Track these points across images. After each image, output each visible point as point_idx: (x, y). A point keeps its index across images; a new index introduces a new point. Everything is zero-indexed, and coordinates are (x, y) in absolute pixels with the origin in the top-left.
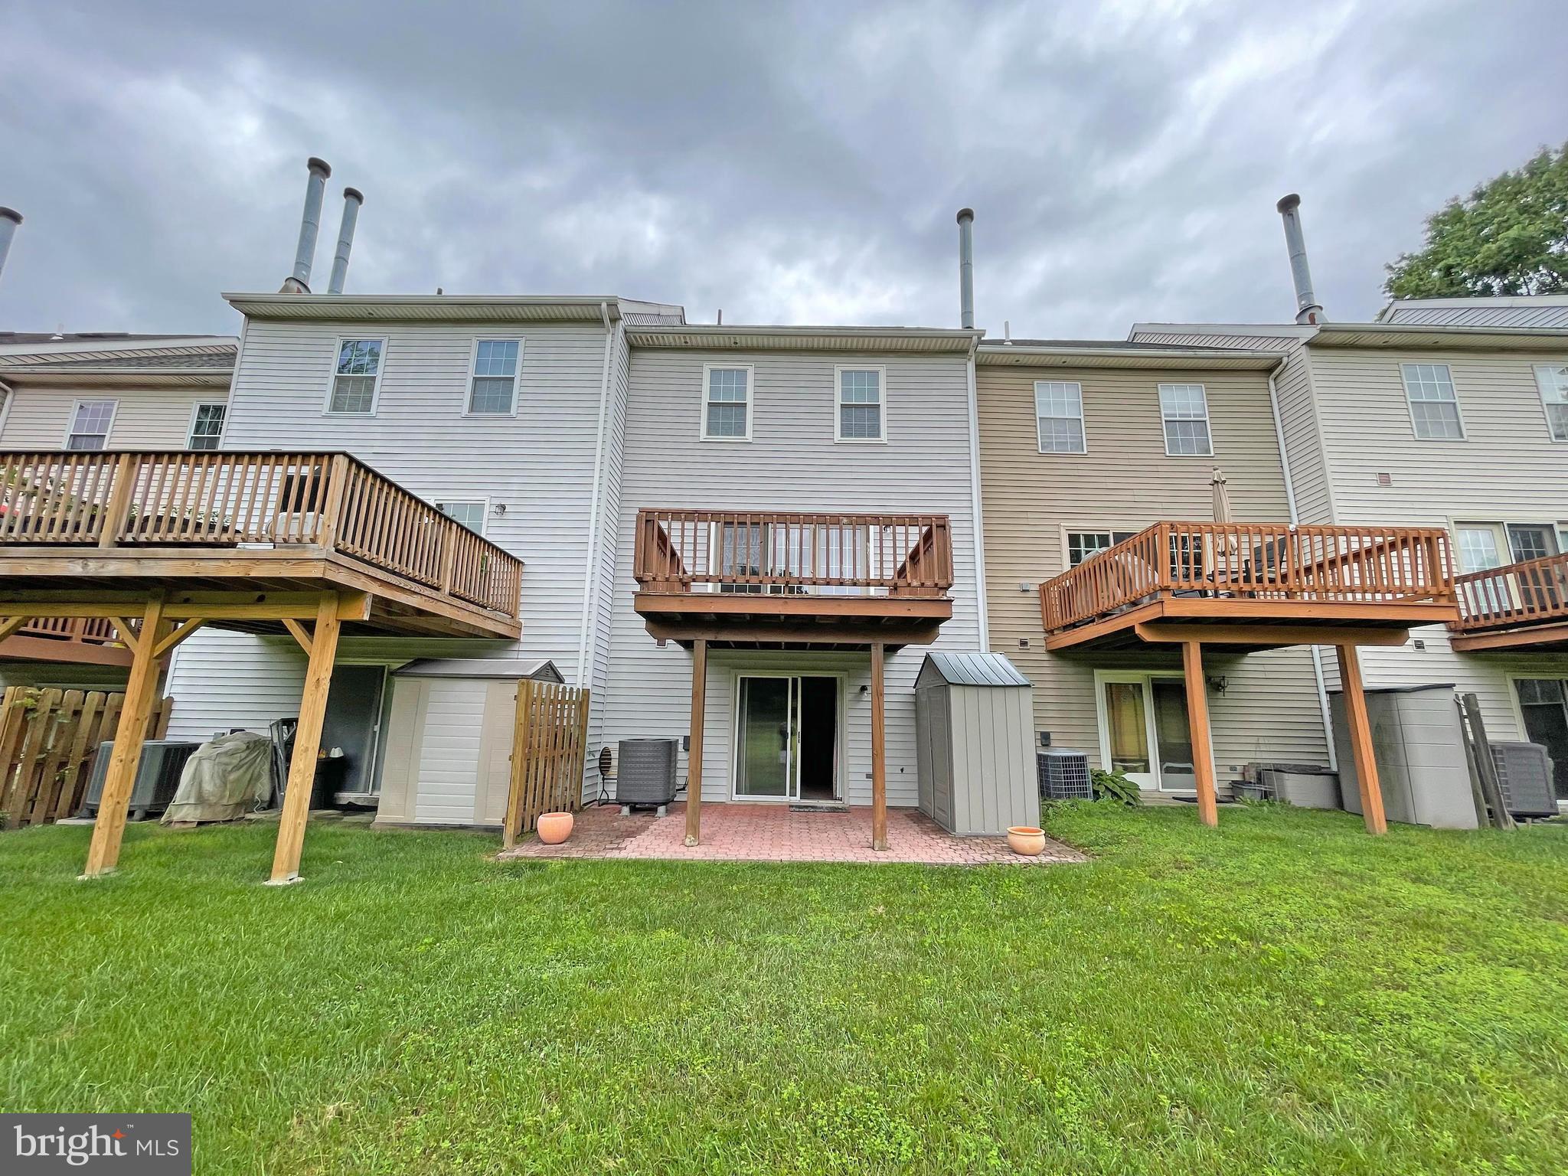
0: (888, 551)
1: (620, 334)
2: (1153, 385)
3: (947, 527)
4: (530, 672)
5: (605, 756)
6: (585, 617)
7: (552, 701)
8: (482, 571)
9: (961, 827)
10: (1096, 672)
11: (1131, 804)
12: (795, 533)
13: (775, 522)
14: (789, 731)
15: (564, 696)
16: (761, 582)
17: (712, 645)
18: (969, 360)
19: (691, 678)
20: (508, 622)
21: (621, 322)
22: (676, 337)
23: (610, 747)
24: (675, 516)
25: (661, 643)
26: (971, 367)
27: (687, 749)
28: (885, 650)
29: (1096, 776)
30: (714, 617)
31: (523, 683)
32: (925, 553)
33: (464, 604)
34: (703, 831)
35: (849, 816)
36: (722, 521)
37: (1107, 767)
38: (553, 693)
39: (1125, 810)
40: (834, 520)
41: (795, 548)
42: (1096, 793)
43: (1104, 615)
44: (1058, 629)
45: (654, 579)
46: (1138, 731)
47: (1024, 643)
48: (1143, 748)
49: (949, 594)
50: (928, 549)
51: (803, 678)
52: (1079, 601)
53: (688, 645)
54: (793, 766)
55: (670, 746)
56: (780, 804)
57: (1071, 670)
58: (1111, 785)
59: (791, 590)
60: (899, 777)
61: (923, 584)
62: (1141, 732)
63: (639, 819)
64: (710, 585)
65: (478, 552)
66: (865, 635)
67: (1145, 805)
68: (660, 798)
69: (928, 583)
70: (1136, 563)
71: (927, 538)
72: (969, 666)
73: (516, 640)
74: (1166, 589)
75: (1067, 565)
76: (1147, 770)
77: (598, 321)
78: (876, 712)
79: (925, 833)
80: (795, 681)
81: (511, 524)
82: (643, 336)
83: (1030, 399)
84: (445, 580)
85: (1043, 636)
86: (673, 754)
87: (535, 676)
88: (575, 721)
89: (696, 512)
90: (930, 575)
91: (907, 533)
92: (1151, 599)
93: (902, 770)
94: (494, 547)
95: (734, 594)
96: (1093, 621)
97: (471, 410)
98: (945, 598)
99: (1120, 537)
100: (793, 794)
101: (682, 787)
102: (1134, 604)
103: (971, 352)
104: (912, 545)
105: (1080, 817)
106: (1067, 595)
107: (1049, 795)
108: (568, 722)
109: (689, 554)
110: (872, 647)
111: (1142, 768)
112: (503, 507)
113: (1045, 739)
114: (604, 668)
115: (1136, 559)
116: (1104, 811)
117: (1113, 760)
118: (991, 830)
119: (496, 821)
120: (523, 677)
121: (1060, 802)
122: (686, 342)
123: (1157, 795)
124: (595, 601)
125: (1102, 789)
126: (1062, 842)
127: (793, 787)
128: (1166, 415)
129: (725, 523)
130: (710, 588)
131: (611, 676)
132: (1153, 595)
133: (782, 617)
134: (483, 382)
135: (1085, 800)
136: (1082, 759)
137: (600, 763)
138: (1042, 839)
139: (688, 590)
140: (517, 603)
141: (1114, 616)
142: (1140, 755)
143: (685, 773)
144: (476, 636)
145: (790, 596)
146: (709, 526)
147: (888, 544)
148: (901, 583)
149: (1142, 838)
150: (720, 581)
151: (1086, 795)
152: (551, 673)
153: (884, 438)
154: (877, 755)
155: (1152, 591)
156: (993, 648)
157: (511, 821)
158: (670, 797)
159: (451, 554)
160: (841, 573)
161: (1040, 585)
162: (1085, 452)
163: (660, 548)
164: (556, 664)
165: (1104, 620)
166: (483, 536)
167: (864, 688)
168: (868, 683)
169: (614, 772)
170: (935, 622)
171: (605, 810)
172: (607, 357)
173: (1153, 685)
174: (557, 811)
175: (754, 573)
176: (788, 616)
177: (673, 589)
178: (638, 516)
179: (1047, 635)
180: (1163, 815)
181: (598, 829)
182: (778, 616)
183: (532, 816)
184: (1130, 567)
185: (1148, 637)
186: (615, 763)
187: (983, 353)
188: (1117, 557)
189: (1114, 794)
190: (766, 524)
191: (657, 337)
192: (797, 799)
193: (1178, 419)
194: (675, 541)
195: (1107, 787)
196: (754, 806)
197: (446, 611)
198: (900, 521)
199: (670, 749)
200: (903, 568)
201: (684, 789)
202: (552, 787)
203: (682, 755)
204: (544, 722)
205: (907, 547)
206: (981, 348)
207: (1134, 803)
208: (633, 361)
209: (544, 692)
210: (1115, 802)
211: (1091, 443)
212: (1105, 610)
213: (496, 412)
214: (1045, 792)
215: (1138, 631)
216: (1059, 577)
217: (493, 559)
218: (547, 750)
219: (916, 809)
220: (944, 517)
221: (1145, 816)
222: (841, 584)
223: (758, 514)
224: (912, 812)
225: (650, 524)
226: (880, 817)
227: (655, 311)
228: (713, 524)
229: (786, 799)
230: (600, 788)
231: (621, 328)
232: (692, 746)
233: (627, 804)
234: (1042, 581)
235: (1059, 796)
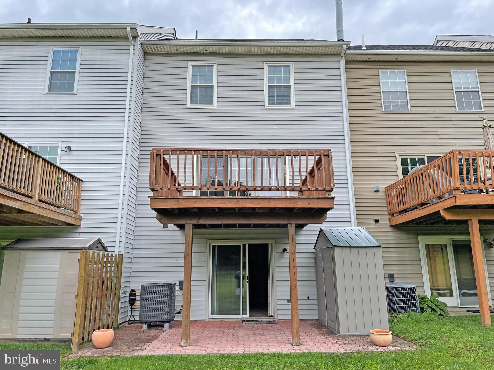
0: (296, 169)
1: (139, 45)
2: (448, 71)
3: (330, 156)
4: (87, 245)
5: (132, 294)
6: (120, 211)
7: (100, 262)
8: (57, 186)
9: (343, 331)
10: (420, 238)
11: (442, 315)
12: (243, 160)
13: (231, 154)
14: (242, 276)
15: (107, 259)
16: (224, 189)
17: (196, 226)
18: (341, 59)
19: (183, 246)
20: (74, 215)
21: (139, 39)
22: (172, 47)
23: (135, 288)
24: (174, 152)
25: (165, 226)
26: (342, 62)
27: (181, 289)
28: (296, 227)
29: (422, 299)
30: (197, 210)
31: (83, 252)
32: (317, 171)
33: (46, 206)
34: (192, 337)
35: (278, 326)
36: (201, 154)
37: (428, 293)
38: (101, 257)
39: (439, 318)
40: (266, 153)
41: (243, 168)
42: (422, 309)
43: (423, 204)
44: (396, 213)
45: (161, 189)
46: (445, 272)
47: (377, 221)
48: (448, 282)
49: (332, 194)
50: (319, 169)
51: (249, 245)
52: (408, 196)
53: (182, 227)
54: (244, 298)
55: (171, 287)
56: (237, 320)
57: (404, 237)
58: (430, 304)
59: (241, 195)
60: (306, 302)
61: (317, 189)
62: (447, 273)
63: (154, 332)
64: (194, 192)
65: (55, 174)
66: (284, 219)
67: (451, 315)
68: (166, 318)
69: (320, 188)
70: (440, 174)
71: (319, 162)
72: (345, 236)
73: (78, 227)
74: (458, 189)
75: (401, 176)
76: (451, 295)
77: (126, 38)
78: (292, 263)
79: (323, 335)
80: (244, 246)
81: (74, 157)
82: (152, 47)
83: (377, 81)
84: (35, 192)
85: (388, 217)
86: (173, 291)
87: (90, 248)
88: (114, 274)
89: (185, 150)
90: (322, 184)
91: (307, 160)
92: (449, 195)
93: (308, 298)
94: (65, 172)
95: (208, 197)
96: (416, 208)
97: (50, 90)
98: (330, 197)
99: (431, 159)
100: (244, 314)
101: (178, 311)
102: (440, 198)
103: (343, 54)
104: (310, 166)
105: (413, 323)
106: (401, 193)
107: (394, 311)
108: (110, 274)
109: (181, 173)
110: (289, 226)
111: (448, 294)
112: (70, 148)
113: (391, 277)
114: (131, 242)
115: (439, 172)
116: (427, 320)
117: (432, 290)
118: (361, 332)
119: (67, 336)
120: (83, 248)
121: (401, 315)
122: (177, 50)
123: (457, 309)
124: (126, 202)
125: (425, 307)
126: (402, 338)
127: (244, 310)
128: (456, 88)
129: (203, 155)
130: (194, 193)
131: (136, 246)
132: (450, 193)
133: (237, 210)
134: (57, 74)
135: (414, 313)
136: (413, 289)
137: (129, 298)
138: (390, 337)
139: (181, 194)
140: (79, 204)
141: (428, 205)
142: (447, 286)
143: (181, 303)
144: (54, 225)
145: (241, 197)
146: (193, 158)
147: (296, 165)
148: (304, 188)
149: (448, 334)
150: (200, 189)
151: (416, 311)
152: (100, 246)
153: (293, 104)
154: (293, 289)
155: (449, 190)
156: (359, 225)
157: (76, 335)
158: (171, 318)
159: (39, 176)
160: (270, 183)
161: (385, 188)
162: (410, 110)
163: (165, 171)
164: (103, 240)
165: (422, 207)
166: (58, 164)
167: (284, 250)
168: (287, 247)
169: (137, 304)
170: (325, 211)
171: (132, 327)
172: (131, 59)
173: (453, 245)
174: (103, 328)
175: (220, 183)
176: (240, 209)
177: (171, 195)
178: (151, 153)
179: (390, 217)
180: (461, 321)
181: (128, 338)
182: (234, 209)
183: (89, 332)
184: (436, 177)
185: (448, 217)
186: (138, 298)
187: (349, 54)
188: (428, 171)
189: (433, 309)
190: (226, 156)
191: (160, 47)
192: (247, 317)
193: (463, 90)
194: (173, 167)
195: (428, 305)
196: (222, 321)
197: (36, 210)
198: (303, 153)
199: (171, 289)
200: (305, 180)
201: (180, 313)
202: (100, 314)
203: (178, 292)
204: (96, 275)
205: (307, 167)
206: (348, 52)
207: (444, 315)
208: (147, 61)
209: (96, 257)
210: (433, 314)
211: (413, 105)
212: (423, 202)
213: (64, 91)
214: (391, 309)
215: (442, 213)
216: (396, 183)
217: (64, 179)
218: (97, 292)
219: (317, 320)
220: (328, 150)
221: (450, 321)
222: (270, 190)
223: (221, 150)
224: (314, 322)
225: (159, 157)
226: (296, 324)
227: (158, 31)
228: (195, 156)
229: (241, 317)
230: (129, 314)
231: (139, 42)
232: (185, 286)
233: (146, 323)
234: (386, 185)
235: (400, 311)
